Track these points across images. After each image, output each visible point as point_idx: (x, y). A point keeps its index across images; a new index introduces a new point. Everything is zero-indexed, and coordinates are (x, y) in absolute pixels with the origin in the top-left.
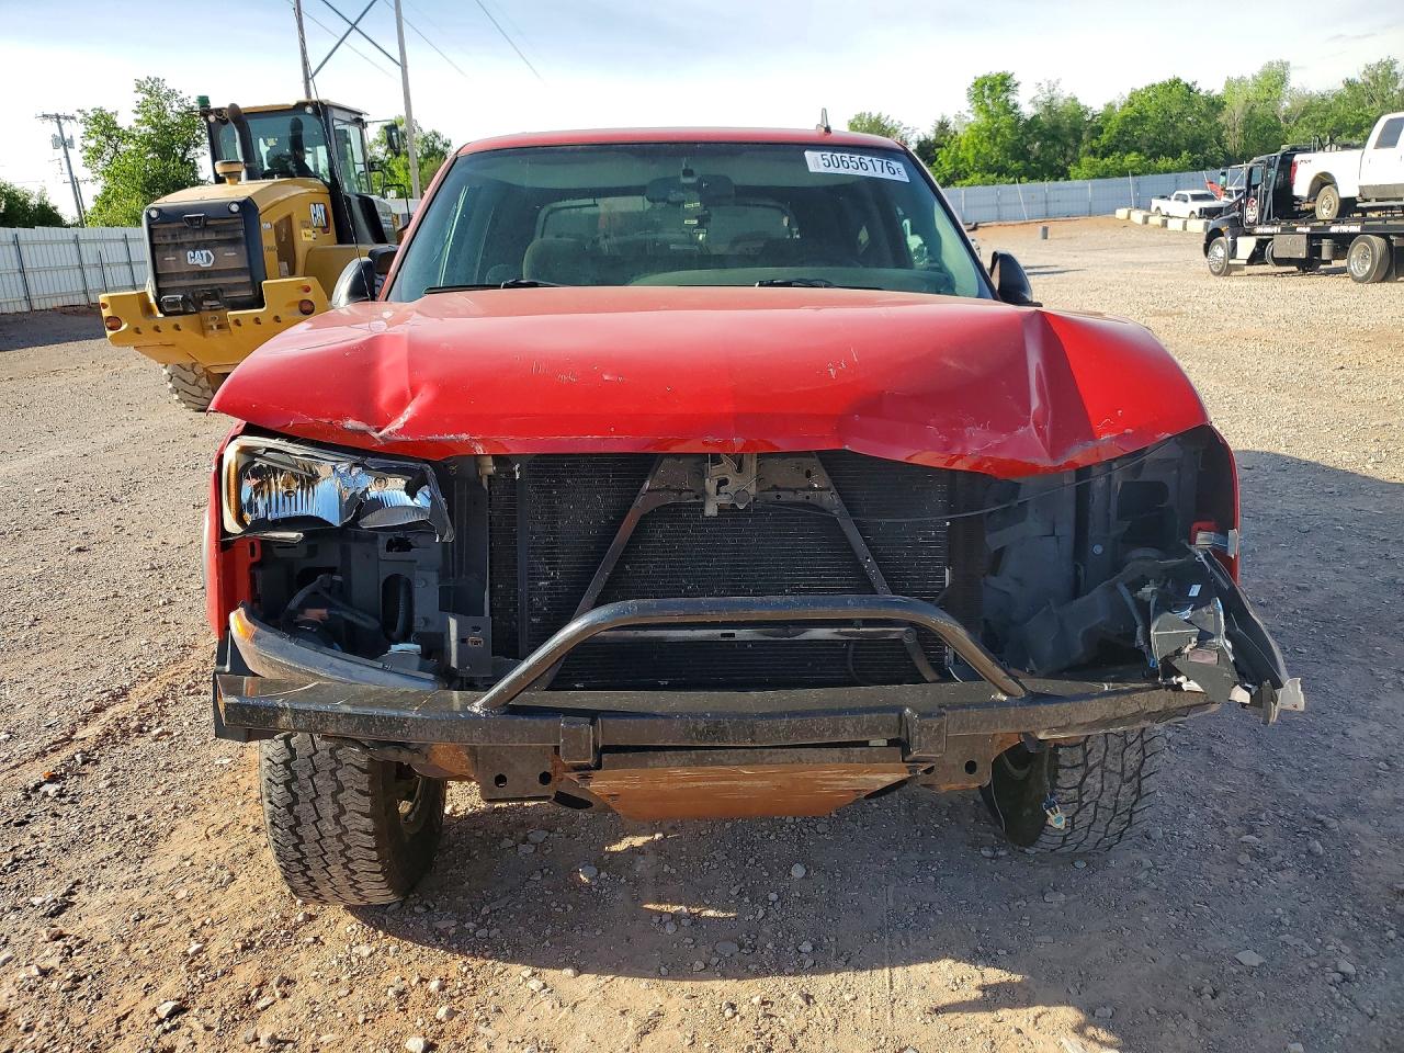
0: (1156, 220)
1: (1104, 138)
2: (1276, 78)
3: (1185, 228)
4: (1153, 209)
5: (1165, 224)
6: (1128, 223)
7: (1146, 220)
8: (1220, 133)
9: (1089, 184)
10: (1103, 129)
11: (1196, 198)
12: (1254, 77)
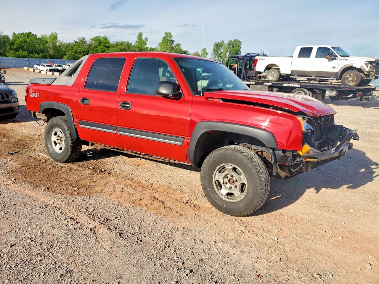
0: (37, 71)
1: (15, 46)
2: (54, 37)
3: (46, 74)
4: (35, 68)
5: (40, 72)
6: (28, 71)
7: (34, 71)
8: (47, 49)
9: (14, 59)
10: (14, 43)
11: (47, 66)
12: (49, 36)
